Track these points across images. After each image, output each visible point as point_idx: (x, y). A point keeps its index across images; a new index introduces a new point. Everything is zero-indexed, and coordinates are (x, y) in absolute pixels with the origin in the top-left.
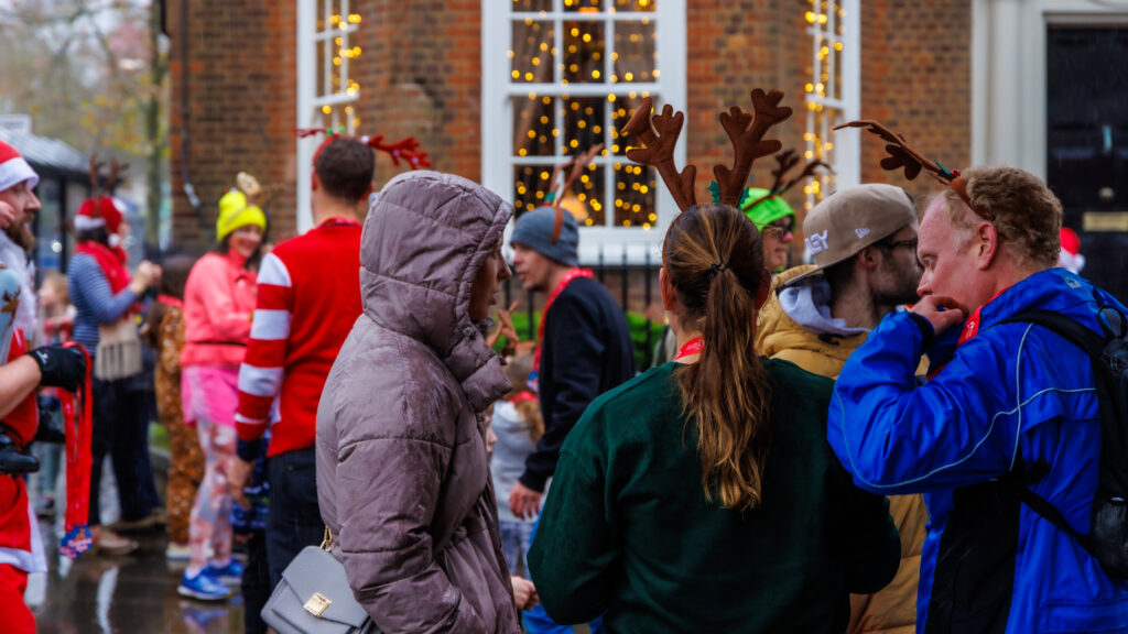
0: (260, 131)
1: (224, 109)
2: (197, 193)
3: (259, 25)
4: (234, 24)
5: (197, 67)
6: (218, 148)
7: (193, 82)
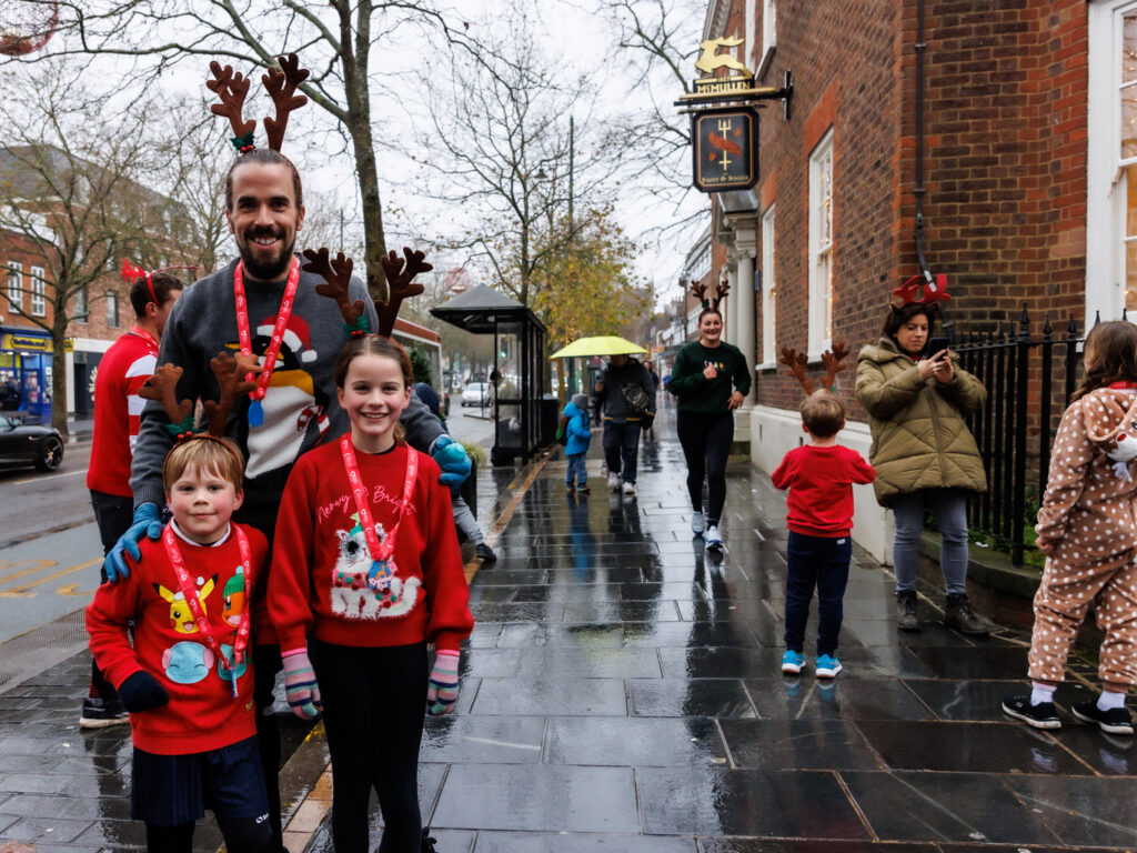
0: (1011, 208)
1: (967, 186)
2: (934, 280)
3: (1013, 89)
4: (982, 91)
5: (935, 141)
6: (958, 230)
7: (929, 158)
